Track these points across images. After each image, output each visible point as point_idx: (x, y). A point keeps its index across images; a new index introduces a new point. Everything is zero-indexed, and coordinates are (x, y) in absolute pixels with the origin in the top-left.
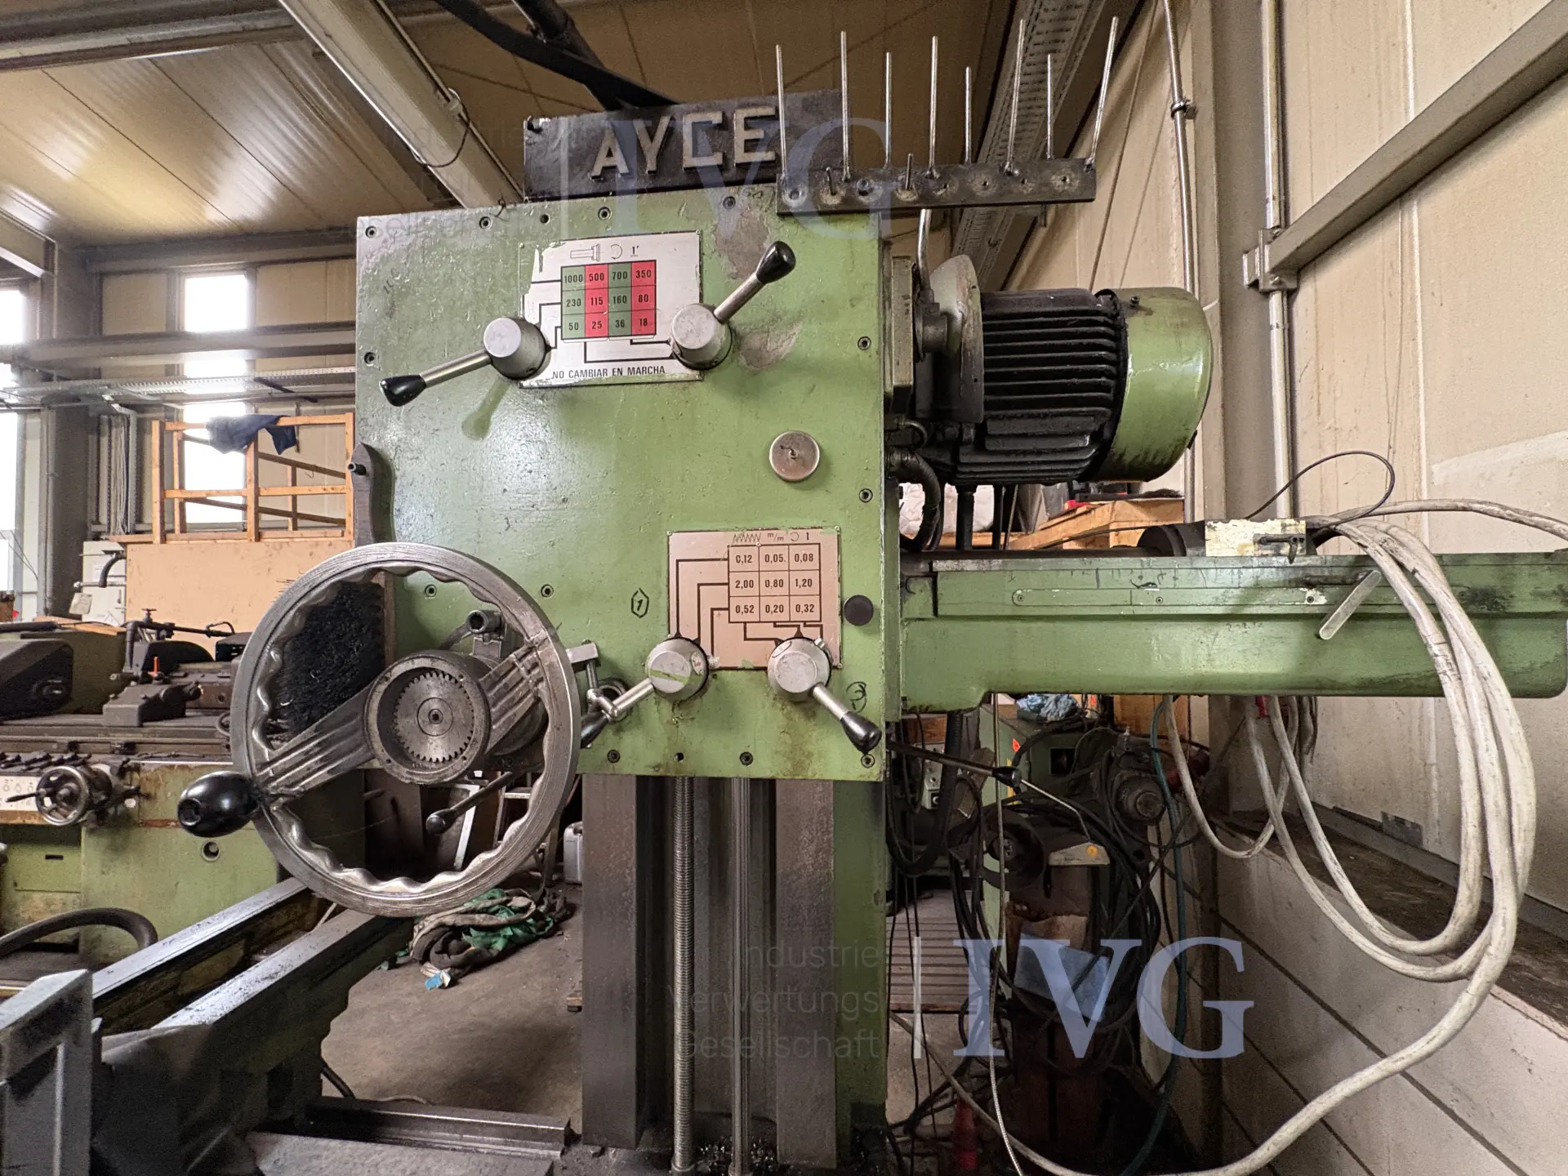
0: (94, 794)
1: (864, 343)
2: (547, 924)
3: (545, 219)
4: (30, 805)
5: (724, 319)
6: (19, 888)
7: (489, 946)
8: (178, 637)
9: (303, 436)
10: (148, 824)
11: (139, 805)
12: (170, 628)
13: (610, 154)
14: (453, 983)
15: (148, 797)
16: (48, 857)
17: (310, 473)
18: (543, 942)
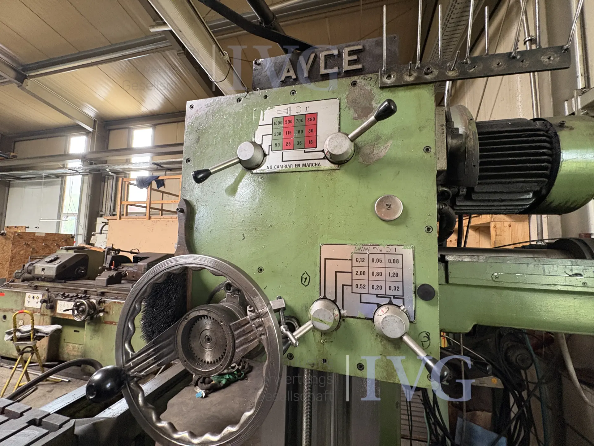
0: (90, 311)
1: (427, 150)
2: (242, 374)
3: (266, 97)
4: (70, 312)
5: (353, 140)
6: (65, 341)
7: (220, 382)
8: (121, 254)
9: (166, 182)
10: (106, 323)
11: (104, 315)
12: (119, 251)
13: (288, 71)
14: (206, 396)
15: (107, 312)
16: (75, 331)
17: (168, 195)
18: (240, 382)
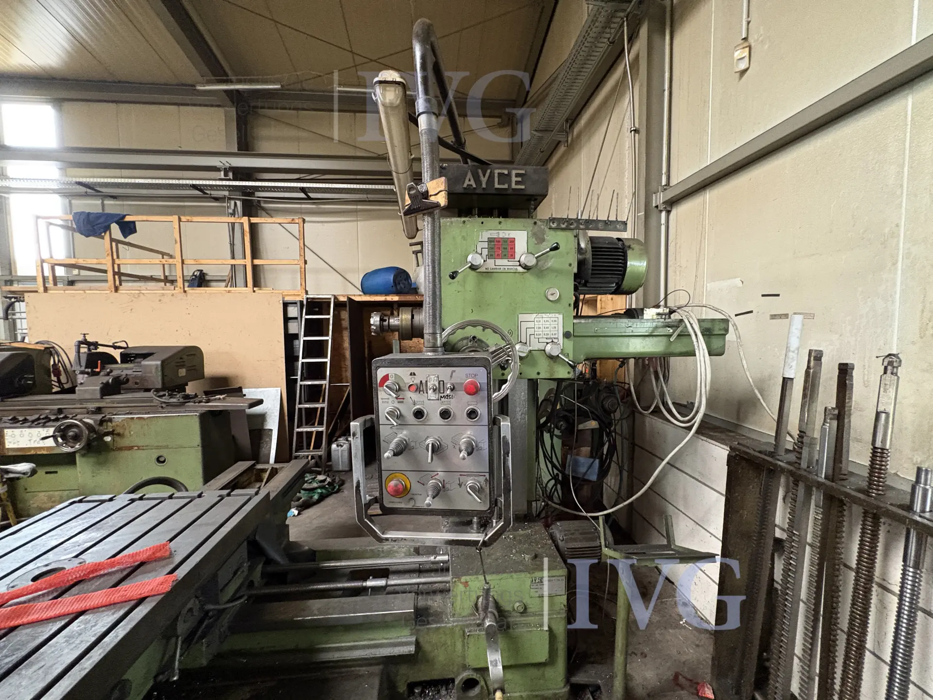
0: (91, 434)
1: (570, 265)
2: (335, 487)
3: (482, 223)
4: (50, 443)
6: (28, 491)
7: (311, 497)
8: (101, 349)
9: (138, 226)
10: (120, 449)
11: (113, 440)
12: (96, 345)
13: (470, 180)
14: (299, 514)
15: (119, 435)
16: (47, 473)
18: (335, 495)
